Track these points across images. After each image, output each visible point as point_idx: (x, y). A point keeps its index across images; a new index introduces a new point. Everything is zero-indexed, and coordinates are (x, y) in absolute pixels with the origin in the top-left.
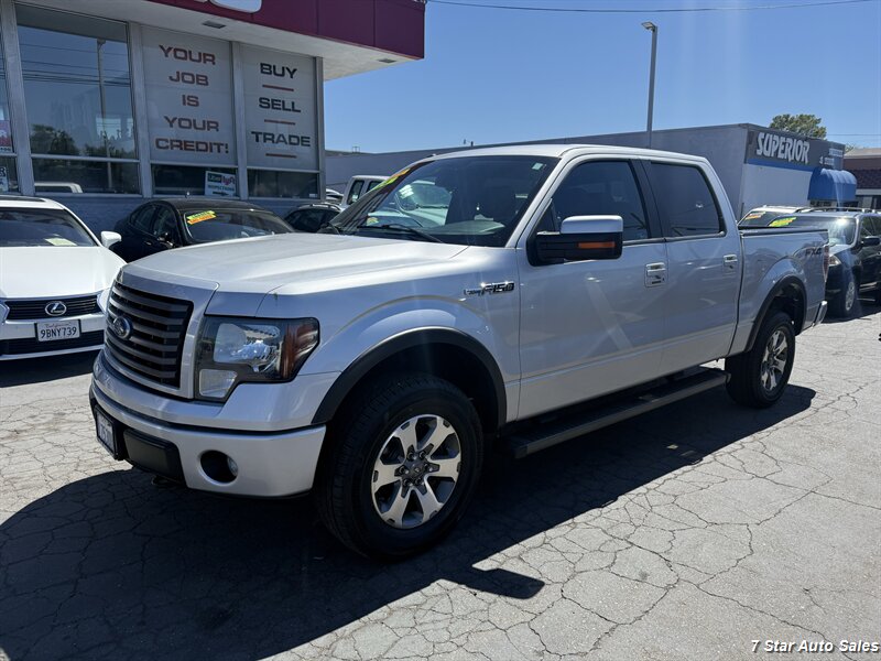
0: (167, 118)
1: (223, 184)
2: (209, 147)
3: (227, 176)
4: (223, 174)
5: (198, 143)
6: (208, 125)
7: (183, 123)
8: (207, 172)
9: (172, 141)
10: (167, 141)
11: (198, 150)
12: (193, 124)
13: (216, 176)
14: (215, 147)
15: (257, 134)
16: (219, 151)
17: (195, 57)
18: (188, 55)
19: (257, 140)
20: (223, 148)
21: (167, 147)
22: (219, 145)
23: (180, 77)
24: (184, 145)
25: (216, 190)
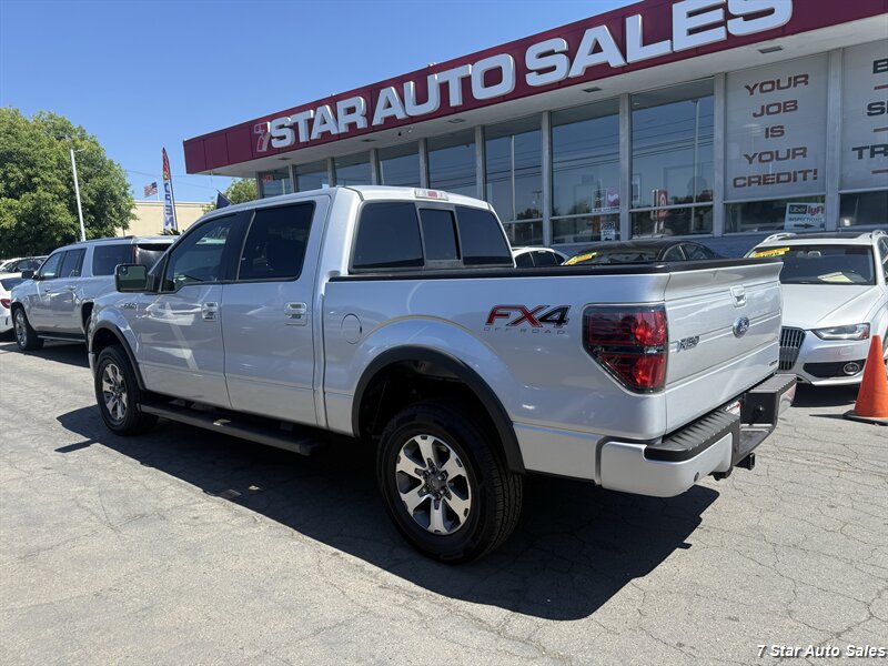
0: (746, 156)
1: (808, 215)
2: (792, 178)
3: (814, 205)
4: (808, 204)
5: (779, 175)
6: (792, 154)
7: (764, 157)
8: (788, 205)
9: (750, 178)
10: (745, 179)
11: (778, 181)
12: (775, 156)
13: (799, 207)
14: (800, 176)
15: (860, 150)
16: (805, 179)
17: (784, 83)
18: (776, 85)
19: (860, 157)
20: (810, 175)
21: (745, 185)
22: (805, 172)
23: (765, 110)
24: (763, 180)
25: (799, 222)
